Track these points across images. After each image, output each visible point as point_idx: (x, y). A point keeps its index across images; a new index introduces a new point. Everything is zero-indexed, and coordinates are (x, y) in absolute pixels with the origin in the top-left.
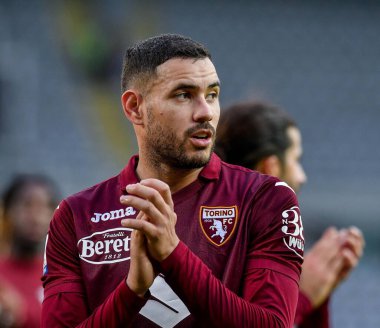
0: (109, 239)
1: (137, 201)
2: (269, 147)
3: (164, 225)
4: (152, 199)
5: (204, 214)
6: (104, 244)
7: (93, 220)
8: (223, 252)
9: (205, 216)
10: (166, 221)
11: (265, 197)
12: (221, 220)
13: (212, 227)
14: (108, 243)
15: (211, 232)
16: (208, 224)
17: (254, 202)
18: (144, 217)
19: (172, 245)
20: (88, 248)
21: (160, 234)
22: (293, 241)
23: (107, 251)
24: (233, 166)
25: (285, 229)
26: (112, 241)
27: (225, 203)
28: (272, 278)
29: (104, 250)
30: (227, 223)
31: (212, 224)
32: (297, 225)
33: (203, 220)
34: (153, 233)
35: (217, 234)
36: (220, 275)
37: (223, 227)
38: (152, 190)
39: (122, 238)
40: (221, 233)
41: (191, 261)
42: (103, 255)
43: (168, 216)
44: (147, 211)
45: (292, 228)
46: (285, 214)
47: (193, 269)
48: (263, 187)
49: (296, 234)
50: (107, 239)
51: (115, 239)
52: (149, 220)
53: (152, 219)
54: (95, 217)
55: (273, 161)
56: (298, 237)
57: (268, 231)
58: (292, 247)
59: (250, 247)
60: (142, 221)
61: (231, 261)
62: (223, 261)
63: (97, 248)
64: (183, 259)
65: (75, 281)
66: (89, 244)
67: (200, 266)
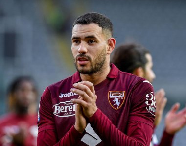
0: (67, 105)
1: (78, 91)
2: (138, 63)
3: (90, 102)
4: (85, 90)
5: (110, 94)
6: (64, 108)
7: (60, 96)
8: (118, 112)
9: (110, 96)
10: (92, 100)
11: (138, 88)
12: (118, 97)
13: (113, 101)
14: (66, 107)
15: (113, 103)
16: (112, 100)
17: (133, 90)
18: (82, 98)
19: (94, 110)
20: (57, 109)
21: (89, 106)
22: (150, 108)
23: (66, 111)
24: (124, 73)
25: (147, 103)
26: (68, 107)
27: (120, 90)
28: (140, 125)
29: (64, 110)
30: (120, 99)
31: (114, 99)
32: (153, 101)
33: (109, 97)
34: (85, 106)
35: (116, 104)
36: (116, 124)
37: (119, 101)
38: (85, 86)
39: (72, 105)
40: (118, 103)
41: (103, 118)
42: (64, 113)
43: (92, 98)
44: (83, 96)
45: (150, 102)
46: (147, 96)
47: (103, 122)
48: (137, 83)
49: (152, 105)
50: (66, 105)
51: (69, 105)
52: (83, 100)
53: (85, 99)
54: (61, 95)
55: (140, 70)
56: (153, 106)
57: (139, 103)
58: (150, 111)
59: (131, 110)
60: (80, 100)
61: (122, 116)
62: (118, 116)
63: (61, 110)
64: (99, 117)
65: (52, 125)
66: (58, 108)
67: (107, 120)
